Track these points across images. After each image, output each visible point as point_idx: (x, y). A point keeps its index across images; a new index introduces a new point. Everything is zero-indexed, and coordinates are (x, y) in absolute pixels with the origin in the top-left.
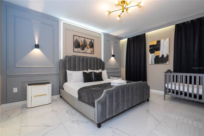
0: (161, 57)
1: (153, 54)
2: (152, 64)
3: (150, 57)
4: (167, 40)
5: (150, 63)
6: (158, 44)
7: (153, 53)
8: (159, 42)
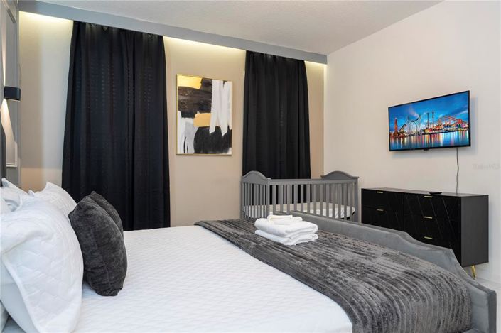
0: (212, 133)
1: (190, 120)
2: (188, 155)
3: (181, 130)
4: (229, 85)
5: (180, 151)
6: (205, 89)
7: (189, 117)
8: (207, 84)
